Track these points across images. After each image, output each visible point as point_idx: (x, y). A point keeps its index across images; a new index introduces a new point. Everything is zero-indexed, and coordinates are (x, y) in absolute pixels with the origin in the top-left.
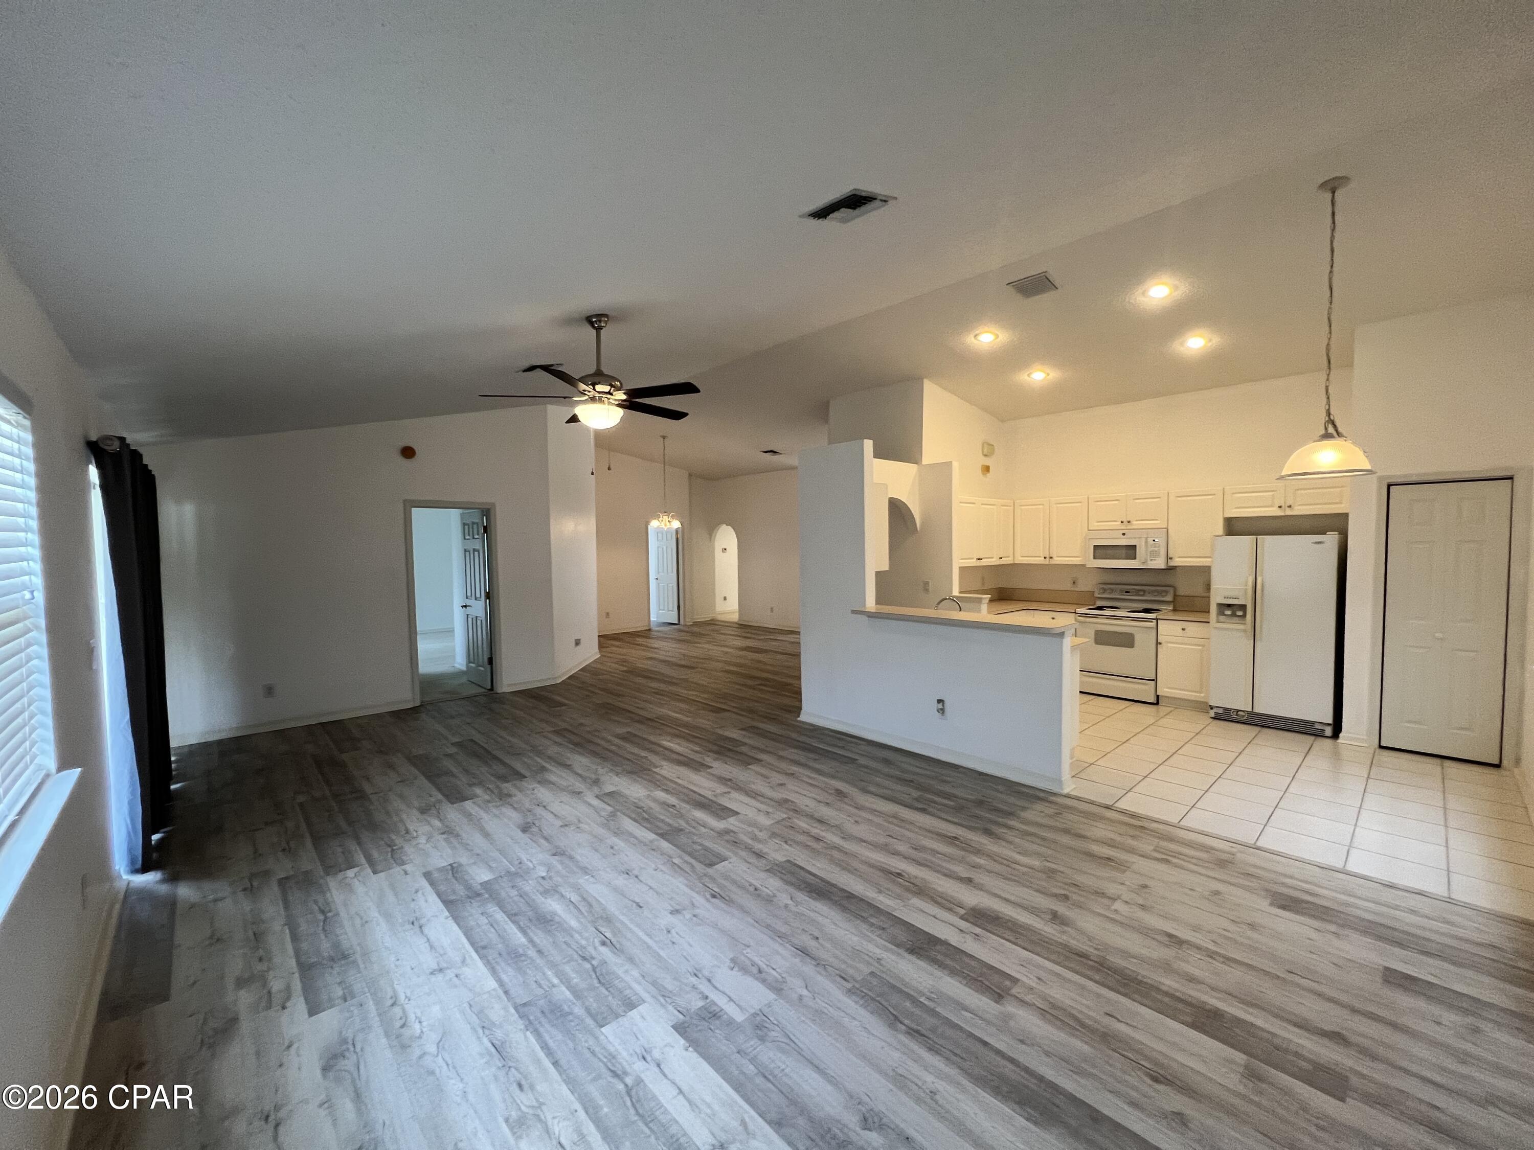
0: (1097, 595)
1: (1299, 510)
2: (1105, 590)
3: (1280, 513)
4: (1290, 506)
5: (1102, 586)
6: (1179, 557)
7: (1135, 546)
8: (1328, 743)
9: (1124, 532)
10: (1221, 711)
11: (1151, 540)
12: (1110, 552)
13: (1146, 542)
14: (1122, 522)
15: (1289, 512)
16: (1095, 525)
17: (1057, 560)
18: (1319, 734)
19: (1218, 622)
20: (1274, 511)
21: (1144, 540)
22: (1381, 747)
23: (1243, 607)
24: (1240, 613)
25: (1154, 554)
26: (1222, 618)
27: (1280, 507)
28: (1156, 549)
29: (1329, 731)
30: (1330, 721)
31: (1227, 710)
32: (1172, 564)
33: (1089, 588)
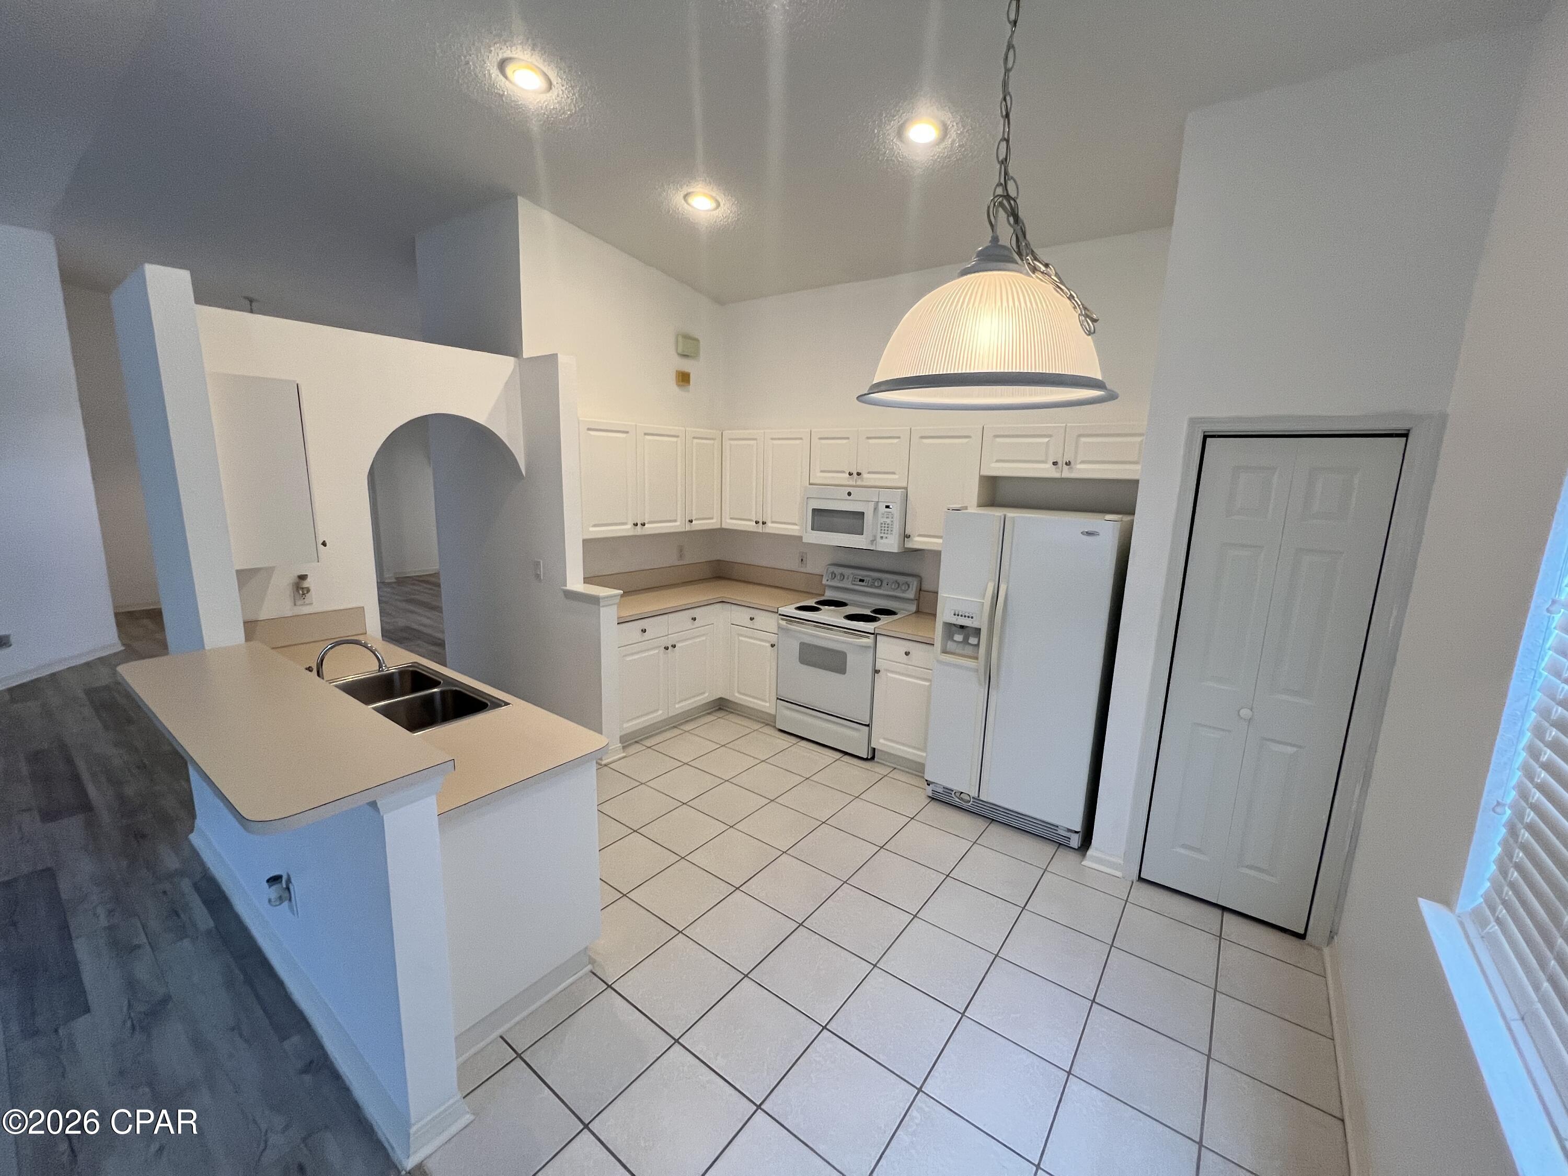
0: (824, 582)
1: (1083, 470)
2: (834, 576)
3: (1053, 473)
4: (1068, 464)
5: (832, 569)
6: (920, 535)
7: (863, 513)
8: (1072, 857)
9: (850, 489)
10: (940, 790)
11: (882, 507)
12: (837, 520)
13: (876, 509)
14: (850, 474)
15: (1066, 473)
16: (819, 477)
17: (771, 528)
18: (1061, 844)
19: (945, 651)
20: (1045, 470)
21: (872, 505)
22: (1140, 879)
23: (977, 631)
24: (973, 641)
25: (886, 529)
26: (951, 645)
27: (1055, 463)
28: (888, 521)
29: (1075, 841)
30: (1078, 828)
31: (948, 791)
32: (909, 545)
33: (817, 571)
